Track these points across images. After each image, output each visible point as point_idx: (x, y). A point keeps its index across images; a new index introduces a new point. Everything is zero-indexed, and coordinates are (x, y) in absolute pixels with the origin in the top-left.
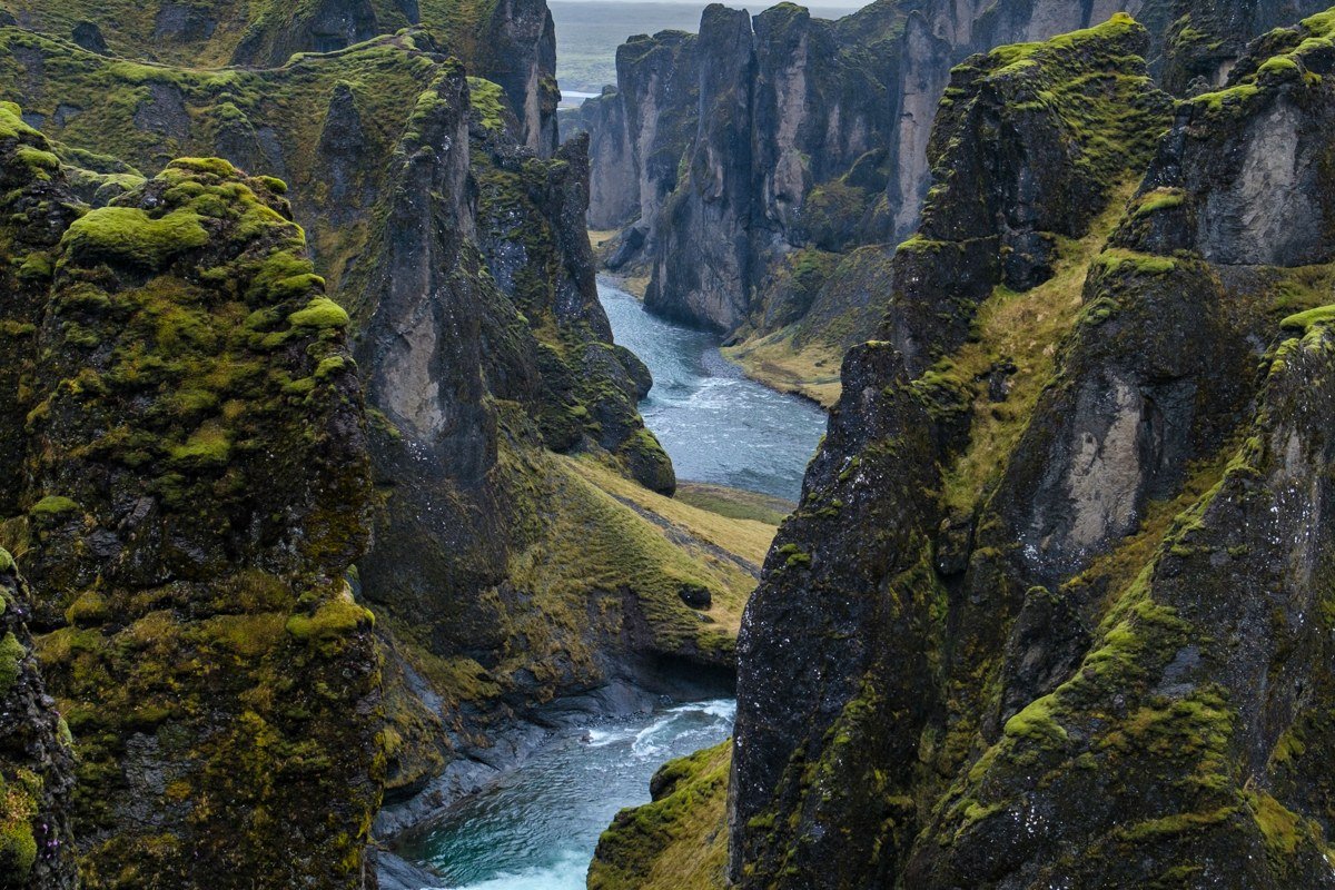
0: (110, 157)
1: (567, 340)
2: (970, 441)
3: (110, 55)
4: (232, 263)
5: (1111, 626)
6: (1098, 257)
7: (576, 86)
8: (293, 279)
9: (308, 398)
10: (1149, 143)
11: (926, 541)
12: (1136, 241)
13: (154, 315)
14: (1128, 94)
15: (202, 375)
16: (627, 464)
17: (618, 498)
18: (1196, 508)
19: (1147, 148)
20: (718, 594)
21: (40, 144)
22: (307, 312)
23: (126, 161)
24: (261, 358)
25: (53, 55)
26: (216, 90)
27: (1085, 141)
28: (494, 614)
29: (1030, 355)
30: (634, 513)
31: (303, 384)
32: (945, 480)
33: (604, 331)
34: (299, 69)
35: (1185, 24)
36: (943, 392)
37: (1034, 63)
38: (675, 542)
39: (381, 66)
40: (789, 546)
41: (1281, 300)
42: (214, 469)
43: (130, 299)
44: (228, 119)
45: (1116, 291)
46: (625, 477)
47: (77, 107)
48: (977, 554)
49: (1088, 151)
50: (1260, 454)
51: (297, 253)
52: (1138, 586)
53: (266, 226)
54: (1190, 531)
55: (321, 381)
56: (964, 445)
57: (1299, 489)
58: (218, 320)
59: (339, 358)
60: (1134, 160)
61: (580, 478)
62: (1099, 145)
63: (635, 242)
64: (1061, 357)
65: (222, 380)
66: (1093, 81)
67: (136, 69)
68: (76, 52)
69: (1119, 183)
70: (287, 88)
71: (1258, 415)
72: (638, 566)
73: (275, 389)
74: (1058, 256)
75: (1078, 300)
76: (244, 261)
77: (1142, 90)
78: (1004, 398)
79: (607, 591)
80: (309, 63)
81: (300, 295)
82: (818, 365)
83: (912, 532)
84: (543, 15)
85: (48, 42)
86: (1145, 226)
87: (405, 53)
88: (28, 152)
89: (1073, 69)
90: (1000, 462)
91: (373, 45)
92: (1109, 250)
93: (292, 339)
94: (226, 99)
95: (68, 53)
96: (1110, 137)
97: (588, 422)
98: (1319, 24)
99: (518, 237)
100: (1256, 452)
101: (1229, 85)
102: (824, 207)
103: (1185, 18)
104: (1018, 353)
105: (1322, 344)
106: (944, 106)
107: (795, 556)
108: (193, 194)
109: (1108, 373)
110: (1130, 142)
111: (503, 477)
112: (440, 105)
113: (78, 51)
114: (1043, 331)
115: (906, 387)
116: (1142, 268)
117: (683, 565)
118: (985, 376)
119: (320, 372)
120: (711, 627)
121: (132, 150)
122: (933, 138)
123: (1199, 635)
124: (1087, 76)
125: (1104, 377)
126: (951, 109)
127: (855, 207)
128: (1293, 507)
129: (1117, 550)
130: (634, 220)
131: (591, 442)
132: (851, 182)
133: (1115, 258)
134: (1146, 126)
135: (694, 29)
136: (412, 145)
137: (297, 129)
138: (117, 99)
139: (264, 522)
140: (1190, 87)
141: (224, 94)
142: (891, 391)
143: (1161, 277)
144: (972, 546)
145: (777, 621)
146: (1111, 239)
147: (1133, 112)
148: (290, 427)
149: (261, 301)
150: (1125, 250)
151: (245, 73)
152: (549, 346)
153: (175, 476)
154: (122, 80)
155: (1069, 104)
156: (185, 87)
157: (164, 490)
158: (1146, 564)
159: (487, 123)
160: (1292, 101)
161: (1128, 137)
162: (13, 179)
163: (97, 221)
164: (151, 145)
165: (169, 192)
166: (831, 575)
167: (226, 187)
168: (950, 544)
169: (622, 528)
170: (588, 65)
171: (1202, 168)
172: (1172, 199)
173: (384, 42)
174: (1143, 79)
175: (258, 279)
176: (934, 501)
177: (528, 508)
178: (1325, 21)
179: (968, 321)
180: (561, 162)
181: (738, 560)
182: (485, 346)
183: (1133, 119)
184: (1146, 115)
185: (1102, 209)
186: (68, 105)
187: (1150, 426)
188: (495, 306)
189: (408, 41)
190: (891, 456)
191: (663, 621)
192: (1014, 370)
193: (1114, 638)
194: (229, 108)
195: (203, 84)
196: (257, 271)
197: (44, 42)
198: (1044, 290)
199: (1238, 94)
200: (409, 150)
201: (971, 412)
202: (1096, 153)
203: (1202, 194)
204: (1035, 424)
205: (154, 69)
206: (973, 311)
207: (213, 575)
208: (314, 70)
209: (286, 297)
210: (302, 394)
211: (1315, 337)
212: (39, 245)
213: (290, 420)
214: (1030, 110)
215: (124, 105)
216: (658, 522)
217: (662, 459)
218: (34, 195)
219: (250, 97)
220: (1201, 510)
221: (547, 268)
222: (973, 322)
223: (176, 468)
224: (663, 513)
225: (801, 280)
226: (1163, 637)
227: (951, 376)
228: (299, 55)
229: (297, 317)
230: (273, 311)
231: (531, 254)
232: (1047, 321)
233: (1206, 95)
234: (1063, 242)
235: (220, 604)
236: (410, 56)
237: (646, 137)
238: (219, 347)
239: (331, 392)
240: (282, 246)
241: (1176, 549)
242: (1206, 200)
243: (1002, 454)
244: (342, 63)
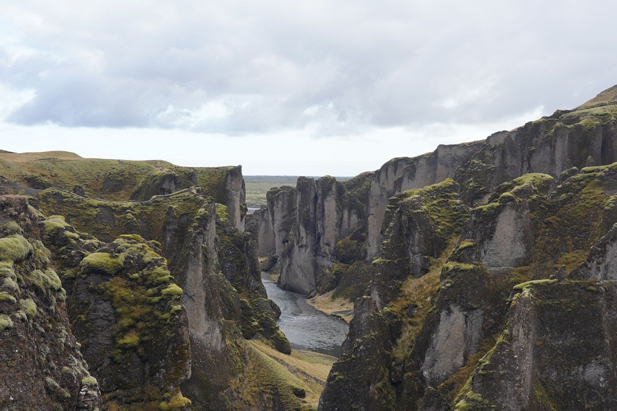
0: (87, 234)
1: (251, 298)
2: (401, 333)
3: (86, 197)
4: (141, 272)
5: (458, 402)
6: (445, 265)
7: (251, 205)
8: (162, 278)
9: (168, 321)
10: (461, 223)
11: (386, 370)
12: (459, 259)
13: (112, 292)
14: (453, 207)
15: (129, 313)
16: (273, 343)
17: (271, 356)
18: (486, 356)
19: (461, 226)
20: (308, 392)
21: (72, 231)
22: (168, 290)
23: (92, 235)
24: (151, 307)
25: (66, 198)
26: (124, 209)
27: (438, 223)
28: (224, 401)
29: (421, 301)
30: (276, 362)
31: (166, 315)
32: (393, 347)
33: (264, 294)
34: (155, 201)
35: (471, 181)
36: (390, 315)
37: (419, 196)
38: (292, 372)
39: (184, 200)
40: (336, 373)
41: (513, 279)
42: (134, 349)
43: (104, 286)
44: (129, 219)
45: (453, 277)
46: (273, 348)
47: (74, 216)
48: (406, 375)
49: (440, 227)
50: (509, 336)
51: (164, 268)
52: (466, 386)
53: (153, 259)
54: (485, 366)
55: (173, 315)
56: (399, 335)
57: (524, 349)
58: (135, 293)
59: (180, 306)
60: (456, 230)
61: (256, 349)
62: (443, 225)
63: (274, 261)
64: (433, 301)
65: (136, 315)
66: (440, 202)
67: (96, 202)
68: (75, 197)
69: (451, 238)
70: (151, 208)
71: (507, 322)
72: (278, 382)
73: (156, 318)
74: (431, 265)
75: (438, 280)
76: (145, 271)
77: (458, 205)
78: (413, 317)
79: (266, 393)
80: (159, 200)
81: (165, 283)
82: (341, 305)
83: (381, 367)
84: (242, 181)
85: (65, 193)
86: (462, 253)
87: (193, 195)
88: (68, 233)
89: (433, 198)
90: (412, 341)
91: (181, 193)
92: (449, 262)
93: (162, 299)
94: (128, 212)
95: (72, 197)
96: (447, 222)
97: (258, 328)
98: (520, 181)
99: (233, 260)
100: (508, 335)
101: (489, 203)
102: (343, 248)
103: (471, 179)
104: (418, 300)
105: (529, 295)
106: (387, 211)
107: (338, 377)
108: (127, 248)
109: (452, 307)
110: (454, 224)
111: (228, 349)
112: (205, 213)
113: (76, 196)
114: (426, 292)
115: (378, 313)
116: (462, 268)
117: (295, 381)
118: (406, 308)
119: (172, 311)
120: (306, 405)
121: (94, 231)
122: (384, 223)
123: (491, 405)
124: (438, 200)
125: (450, 308)
126: (390, 213)
127: (354, 247)
128: (522, 355)
129: (457, 373)
130: (273, 253)
131: (260, 336)
132: (352, 239)
133: (451, 265)
134: (460, 217)
135: (294, 185)
136: (195, 228)
137: (154, 222)
138: (89, 213)
139: (151, 367)
140: (475, 203)
141: (128, 211)
142: (372, 315)
143: (469, 272)
144: (404, 371)
145: (332, 402)
146: (450, 258)
147: (455, 213)
148: (161, 332)
149: (151, 286)
150: (455, 262)
151: (136, 203)
152: (244, 300)
153: (119, 351)
154: (91, 206)
155: (432, 210)
156: (114, 208)
157: (115, 356)
158: (468, 378)
159: (222, 219)
160: (512, 207)
161: (454, 221)
162: (62, 243)
163: (93, 258)
164: (101, 229)
165: (119, 247)
166: (352, 384)
167: (140, 245)
168: (395, 372)
169: (272, 368)
170: (255, 198)
171: (481, 232)
172: (471, 244)
173: (185, 191)
174: (458, 201)
175: (150, 278)
176: (389, 355)
177: (237, 360)
178: (522, 180)
179: (399, 289)
180: (248, 233)
181: (315, 379)
182: (221, 300)
183: (455, 215)
184: (460, 214)
185: (445, 248)
186: (71, 215)
187: (467, 326)
188: (225, 286)
189: (194, 191)
190: (373, 338)
191: (288, 403)
192: (416, 306)
193: (459, 406)
194: (130, 216)
195: (120, 207)
196: (149, 275)
197: (63, 193)
198: (426, 277)
199: (493, 206)
200: (194, 230)
201: (402, 322)
202: (442, 228)
203: (482, 242)
204: (425, 326)
205: (103, 202)
206: (401, 285)
207: (132, 387)
208: (160, 202)
209: (160, 284)
210: (166, 320)
211: (526, 292)
212: (70, 267)
213: (161, 329)
214: (418, 212)
215: (91, 215)
216: (285, 365)
217: (286, 341)
218: (70, 249)
219: (137, 211)
220: (488, 357)
221: (243, 271)
222: (401, 289)
223: (119, 348)
224: (287, 361)
225: (335, 274)
226: (477, 405)
227: (394, 309)
228: (155, 196)
229: (164, 291)
230: (155, 289)
231: (237, 266)
232: (428, 288)
233: (481, 207)
234: (433, 259)
235: (134, 398)
236: (195, 196)
237: (277, 223)
238: (136, 302)
239: (176, 319)
240: (159, 266)
241: (480, 372)
242: (483, 243)
243: (413, 338)
244: (170, 199)
